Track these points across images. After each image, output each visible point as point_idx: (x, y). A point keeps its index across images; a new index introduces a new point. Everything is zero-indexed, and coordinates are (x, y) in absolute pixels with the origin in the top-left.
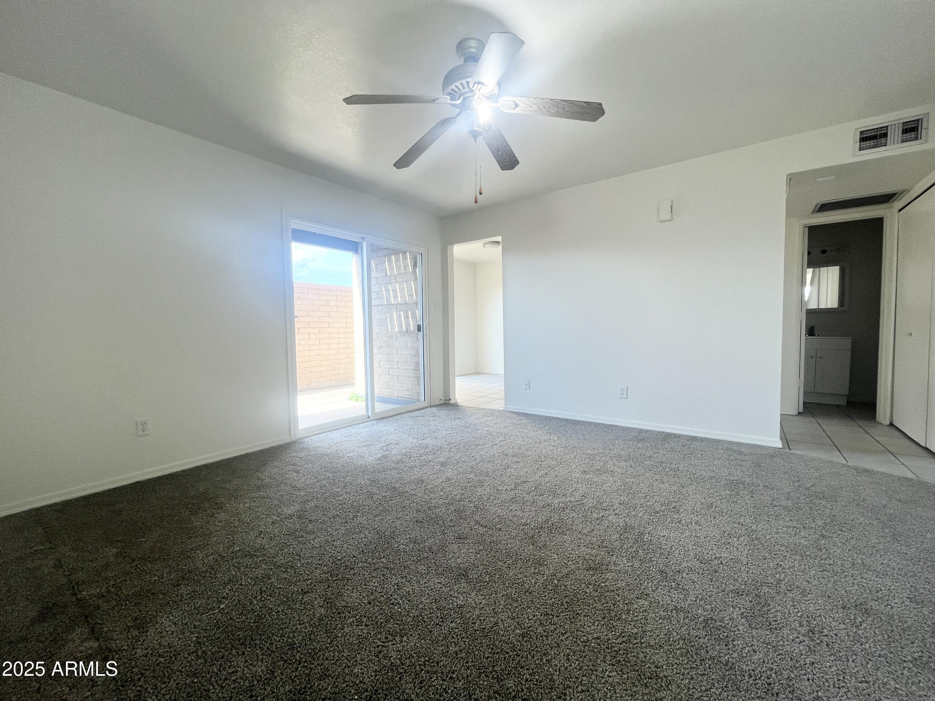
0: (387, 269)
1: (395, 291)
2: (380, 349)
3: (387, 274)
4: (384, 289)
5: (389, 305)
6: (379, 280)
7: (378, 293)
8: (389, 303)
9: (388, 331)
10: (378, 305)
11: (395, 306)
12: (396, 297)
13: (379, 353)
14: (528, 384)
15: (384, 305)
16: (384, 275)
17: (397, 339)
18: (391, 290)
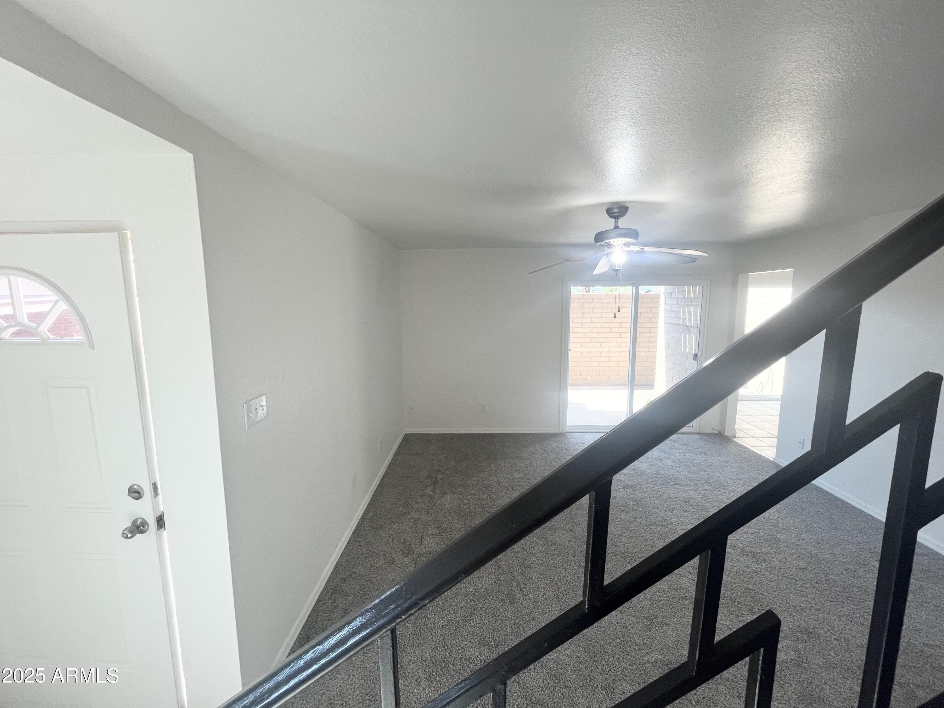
0: (685, 291)
1: (690, 313)
2: (674, 365)
3: (685, 296)
4: (682, 310)
5: (684, 326)
6: (679, 300)
7: (677, 312)
8: (684, 324)
9: (681, 350)
10: (676, 324)
11: (689, 327)
12: (690, 320)
13: (673, 368)
14: (802, 442)
15: (680, 325)
16: (683, 296)
17: (687, 359)
18: (687, 312)
